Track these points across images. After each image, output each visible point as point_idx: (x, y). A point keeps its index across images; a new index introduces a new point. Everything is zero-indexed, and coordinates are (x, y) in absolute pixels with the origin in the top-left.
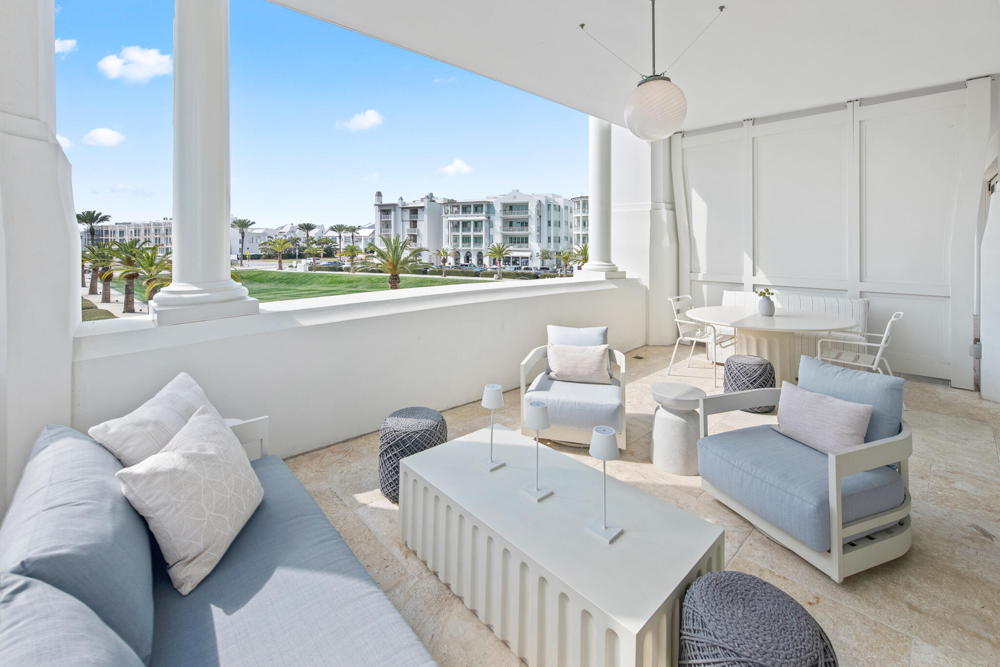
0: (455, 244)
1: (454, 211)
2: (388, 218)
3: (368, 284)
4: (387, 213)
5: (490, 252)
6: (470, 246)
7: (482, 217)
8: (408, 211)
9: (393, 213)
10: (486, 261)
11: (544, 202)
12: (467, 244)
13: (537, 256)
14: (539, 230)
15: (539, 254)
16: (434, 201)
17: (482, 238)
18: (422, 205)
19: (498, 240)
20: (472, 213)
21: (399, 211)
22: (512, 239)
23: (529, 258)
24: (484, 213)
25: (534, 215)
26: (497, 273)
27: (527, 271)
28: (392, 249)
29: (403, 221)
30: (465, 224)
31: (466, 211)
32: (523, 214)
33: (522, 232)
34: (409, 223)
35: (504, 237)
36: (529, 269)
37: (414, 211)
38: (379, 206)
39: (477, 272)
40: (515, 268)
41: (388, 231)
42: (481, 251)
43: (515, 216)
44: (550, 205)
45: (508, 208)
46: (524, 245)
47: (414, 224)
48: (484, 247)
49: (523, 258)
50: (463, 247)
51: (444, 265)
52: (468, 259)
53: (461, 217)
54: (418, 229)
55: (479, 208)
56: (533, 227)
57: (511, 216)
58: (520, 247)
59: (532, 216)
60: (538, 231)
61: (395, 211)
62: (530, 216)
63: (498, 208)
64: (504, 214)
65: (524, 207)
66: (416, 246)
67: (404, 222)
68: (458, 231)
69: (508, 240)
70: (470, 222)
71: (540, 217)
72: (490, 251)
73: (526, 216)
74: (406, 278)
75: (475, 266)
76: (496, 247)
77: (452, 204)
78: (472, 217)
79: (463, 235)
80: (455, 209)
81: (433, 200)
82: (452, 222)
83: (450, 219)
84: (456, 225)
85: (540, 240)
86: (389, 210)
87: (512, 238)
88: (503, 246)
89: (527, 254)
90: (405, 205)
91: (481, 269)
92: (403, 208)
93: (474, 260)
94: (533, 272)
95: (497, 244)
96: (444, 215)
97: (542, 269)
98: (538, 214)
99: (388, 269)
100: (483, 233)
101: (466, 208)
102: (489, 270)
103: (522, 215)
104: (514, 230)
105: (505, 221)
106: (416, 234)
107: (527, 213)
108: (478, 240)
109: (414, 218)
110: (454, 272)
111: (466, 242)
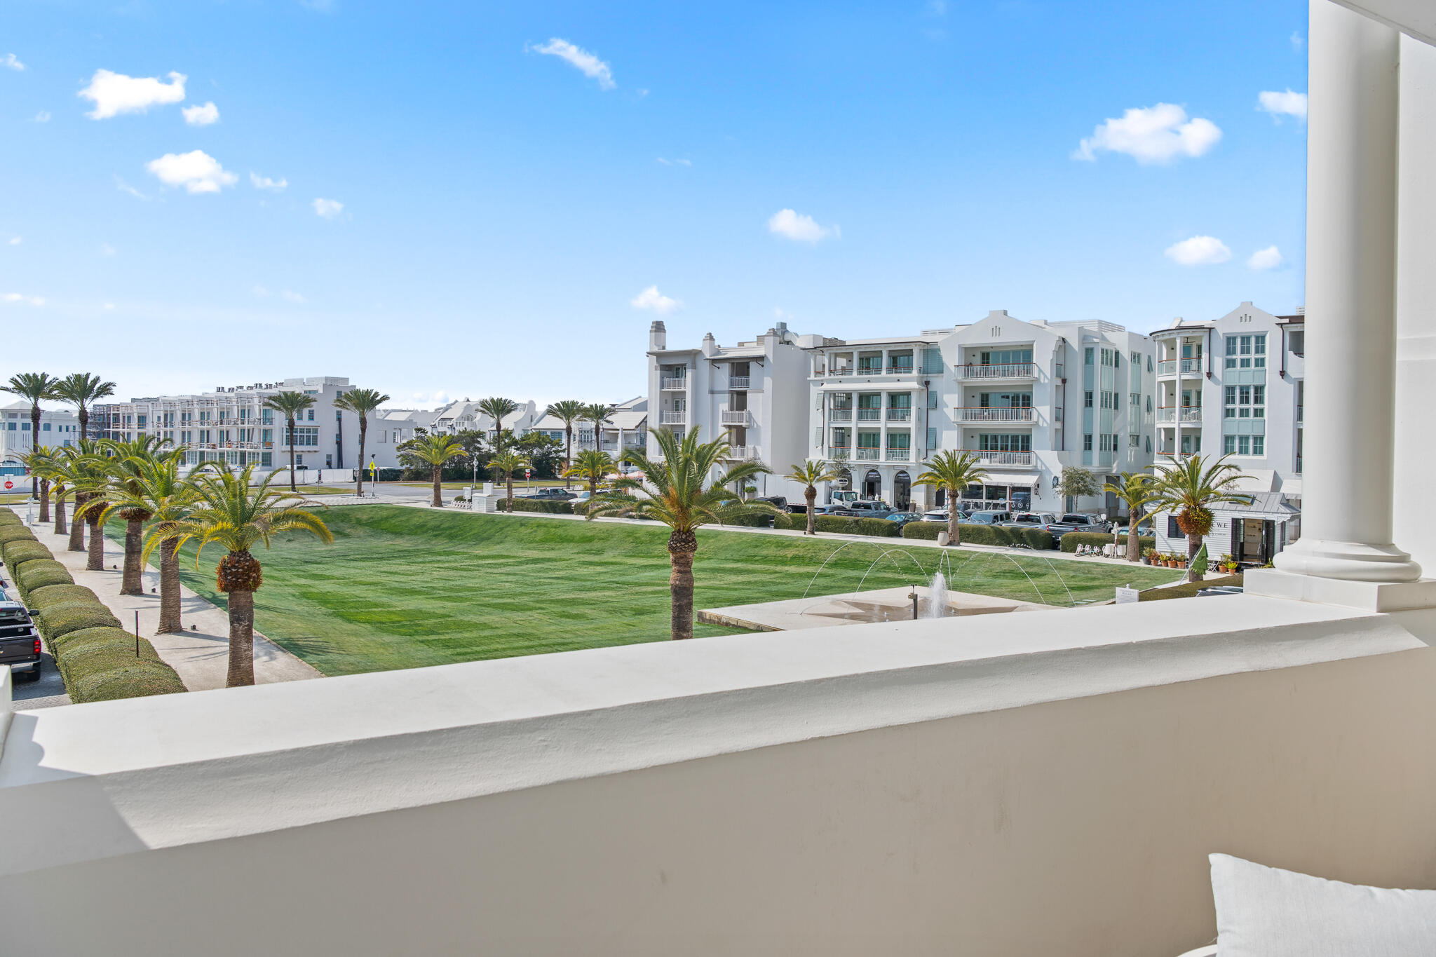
0: (839, 450)
1: (839, 367)
2: (680, 385)
3: (628, 546)
4: (677, 374)
5: (929, 474)
6: (876, 456)
7: (908, 382)
8: (726, 370)
9: (689, 374)
10: (918, 496)
11: (1074, 343)
12: (870, 451)
13: (1054, 486)
14: (1061, 415)
15: (1061, 480)
16: (788, 343)
17: (909, 435)
18: (760, 352)
19: (950, 442)
20: (884, 373)
21: (705, 367)
22: (986, 441)
23: (1033, 492)
24: (915, 373)
25: (1049, 375)
26: (945, 529)
27: (1026, 527)
28: (678, 464)
29: (712, 392)
30: (867, 400)
31: (868, 368)
32: (1019, 374)
33: (1015, 422)
34: (727, 397)
35: (967, 433)
36: (1032, 520)
37: (741, 367)
38: (659, 356)
39: (895, 524)
40: (996, 517)
41: (679, 416)
42: (904, 469)
43: (995, 380)
44: (1092, 349)
45: (978, 359)
46: (1020, 455)
47: (740, 400)
48: (913, 460)
49: (1015, 489)
50: (859, 457)
51: (812, 504)
52: (871, 486)
53: (858, 384)
54: (750, 413)
55: (902, 360)
56: (1043, 411)
57: (986, 379)
58: (1007, 461)
59: (1042, 381)
60: (1057, 419)
61: (694, 367)
62: (1037, 380)
63: (951, 359)
64: (966, 376)
65: (1022, 356)
66: (742, 454)
67: (716, 396)
68: (847, 417)
69: (976, 442)
70: (878, 394)
71: (1064, 381)
72: (929, 470)
73: (1026, 378)
74: (717, 534)
75: (888, 509)
76: (945, 459)
77: (835, 350)
78: (884, 382)
79: (860, 429)
80: (842, 362)
81: (787, 338)
82: (833, 394)
83: (827, 386)
84: (842, 404)
85: (1061, 445)
86: (682, 365)
87: (986, 437)
88: (964, 457)
89: (1028, 480)
90: (718, 353)
91: (906, 515)
92: (713, 361)
93: (887, 495)
94: (1042, 527)
95: (946, 453)
96: (812, 377)
97: (1066, 519)
98: (1058, 375)
99: (669, 514)
100: (911, 423)
101: (868, 359)
102: (925, 519)
103: (1016, 378)
104: (993, 417)
105: (968, 391)
106: (744, 424)
107: (1029, 372)
108: (898, 441)
109: (740, 385)
110: (836, 522)
111: (868, 446)
